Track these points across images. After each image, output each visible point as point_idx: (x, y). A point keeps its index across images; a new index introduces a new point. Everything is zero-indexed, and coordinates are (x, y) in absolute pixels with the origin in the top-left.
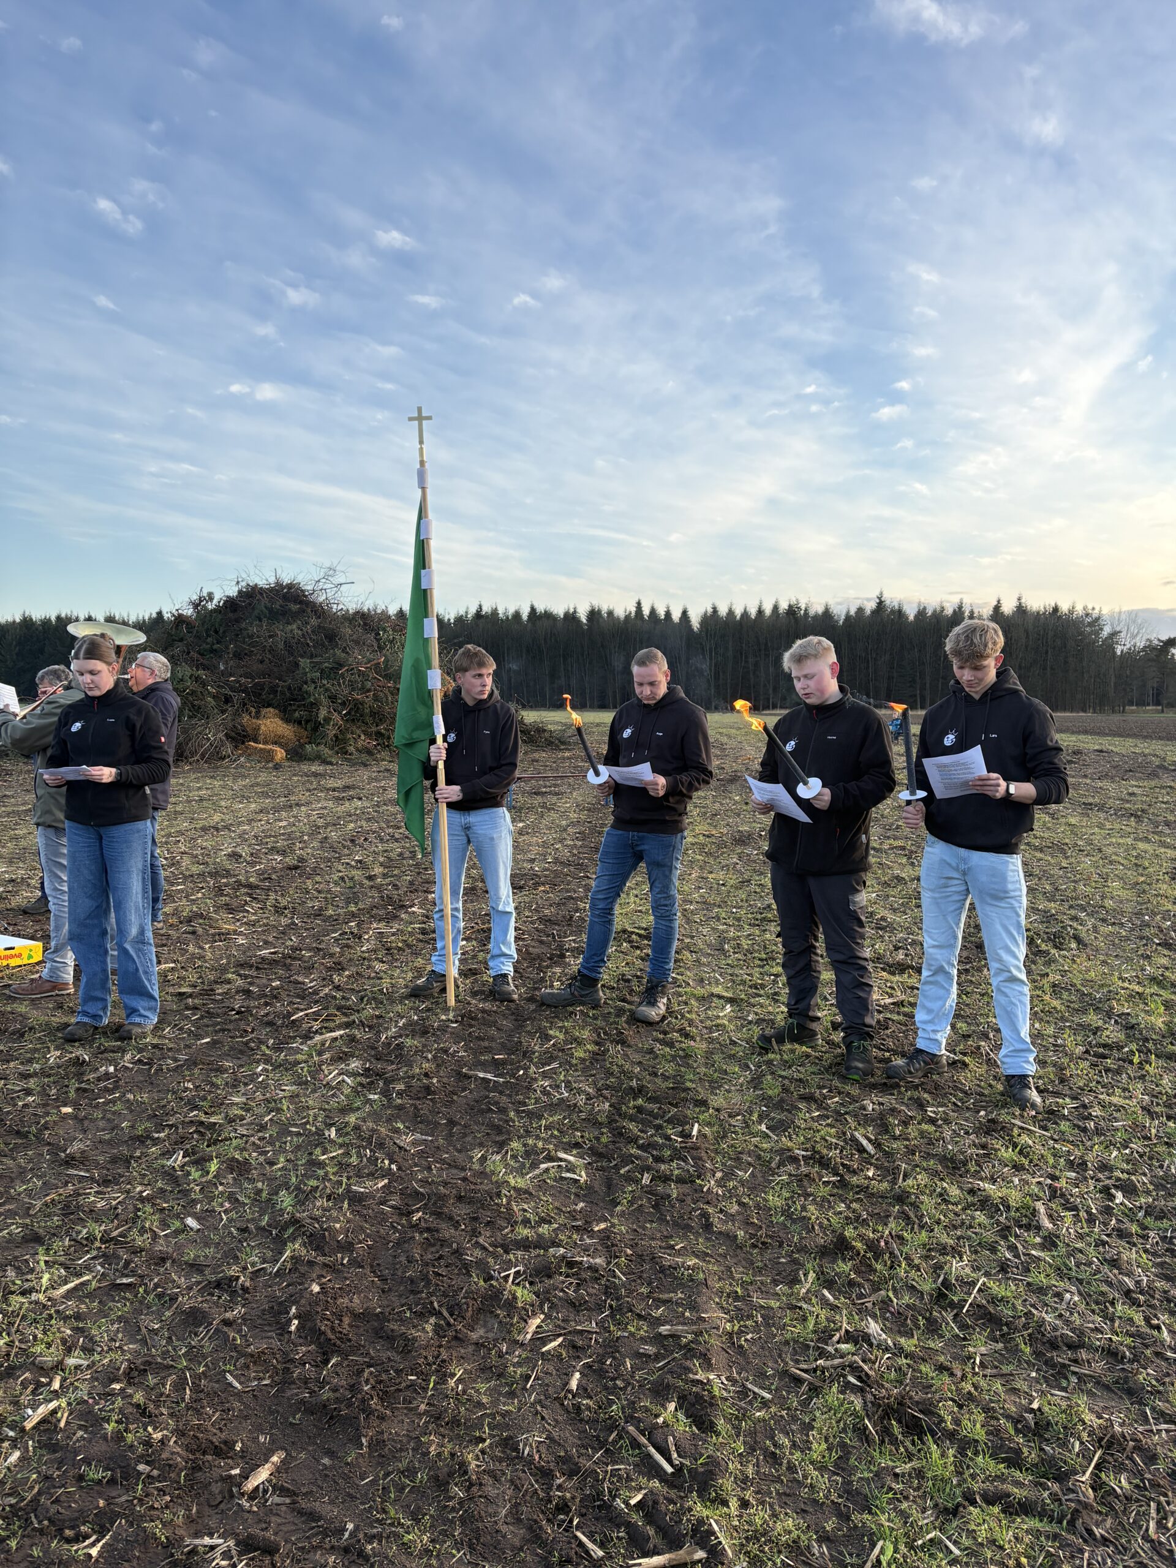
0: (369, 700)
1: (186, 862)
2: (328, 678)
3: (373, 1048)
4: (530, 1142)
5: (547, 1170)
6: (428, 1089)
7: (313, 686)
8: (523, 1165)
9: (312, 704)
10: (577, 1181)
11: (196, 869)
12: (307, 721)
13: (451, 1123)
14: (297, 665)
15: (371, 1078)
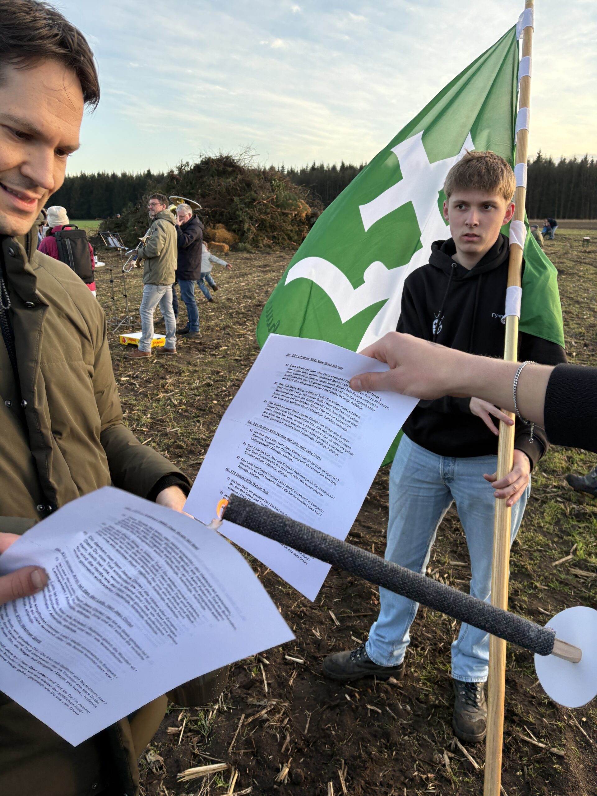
0: (268, 218)
2: (248, 207)
7: (241, 212)
9: (241, 221)
12: (238, 231)
14: (232, 200)
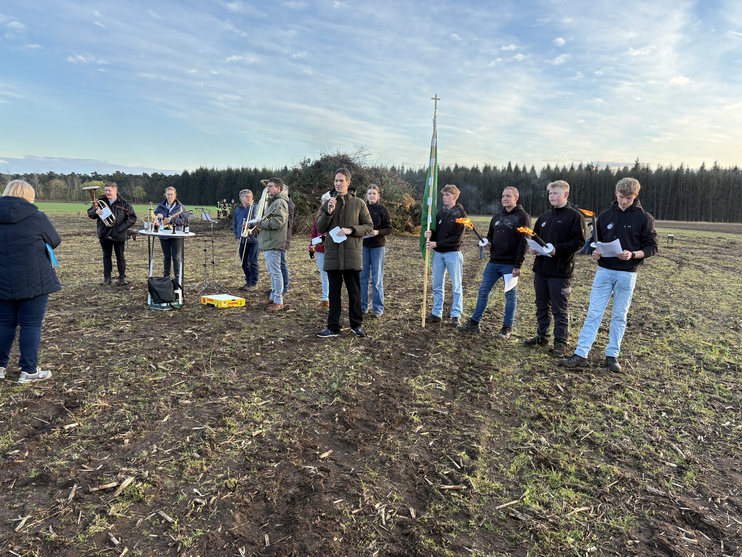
1: (298, 274)
3: (369, 343)
4: (426, 376)
5: (431, 386)
6: (389, 357)
8: (422, 383)
10: (441, 390)
11: (302, 276)
13: (397, 368)
15: (367, 352)
